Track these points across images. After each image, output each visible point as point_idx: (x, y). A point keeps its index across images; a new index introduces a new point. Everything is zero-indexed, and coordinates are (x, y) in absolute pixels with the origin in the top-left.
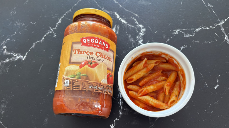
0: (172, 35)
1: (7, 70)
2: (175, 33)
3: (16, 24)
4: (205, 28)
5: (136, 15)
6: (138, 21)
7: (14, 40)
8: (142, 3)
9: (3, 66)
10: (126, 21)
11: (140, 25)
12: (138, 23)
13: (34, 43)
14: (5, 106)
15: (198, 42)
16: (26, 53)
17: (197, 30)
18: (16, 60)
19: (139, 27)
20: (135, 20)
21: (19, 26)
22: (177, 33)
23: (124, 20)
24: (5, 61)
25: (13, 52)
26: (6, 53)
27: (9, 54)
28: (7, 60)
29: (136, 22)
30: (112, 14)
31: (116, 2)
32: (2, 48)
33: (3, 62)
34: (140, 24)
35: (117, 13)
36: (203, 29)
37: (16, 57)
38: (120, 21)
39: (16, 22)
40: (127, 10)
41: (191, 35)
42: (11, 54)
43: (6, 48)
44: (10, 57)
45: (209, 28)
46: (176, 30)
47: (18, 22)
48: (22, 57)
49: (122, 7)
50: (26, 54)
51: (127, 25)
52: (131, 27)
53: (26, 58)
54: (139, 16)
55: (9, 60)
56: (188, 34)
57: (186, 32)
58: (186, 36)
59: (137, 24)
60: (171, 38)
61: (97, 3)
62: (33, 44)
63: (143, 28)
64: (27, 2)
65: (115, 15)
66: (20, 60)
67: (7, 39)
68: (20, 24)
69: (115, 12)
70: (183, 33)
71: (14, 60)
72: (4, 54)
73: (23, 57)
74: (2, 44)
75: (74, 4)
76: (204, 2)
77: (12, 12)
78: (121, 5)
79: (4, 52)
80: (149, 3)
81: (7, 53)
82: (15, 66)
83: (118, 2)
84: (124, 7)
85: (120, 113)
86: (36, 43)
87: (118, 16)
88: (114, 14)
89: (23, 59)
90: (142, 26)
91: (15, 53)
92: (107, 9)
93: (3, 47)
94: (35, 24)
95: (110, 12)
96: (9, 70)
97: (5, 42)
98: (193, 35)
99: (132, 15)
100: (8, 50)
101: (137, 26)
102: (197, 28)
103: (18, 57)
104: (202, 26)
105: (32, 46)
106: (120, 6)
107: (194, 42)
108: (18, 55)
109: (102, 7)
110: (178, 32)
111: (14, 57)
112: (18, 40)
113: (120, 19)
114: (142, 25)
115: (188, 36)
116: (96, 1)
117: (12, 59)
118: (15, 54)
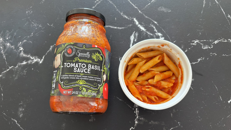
0: (190, 46)
1: (24, 73)
2: (193, 44)
3: (33, 25)
4: (223, 40)
5: (156, 22)
6: (157, 29)
7: (31, 42)
8: (162, 10)
9: (20, 69)
10: (145, 28)
11: (158, 34)
12: (157, 31)
13: (52, 46)
14: (23, 109)
15: (216, 55)
16: (43, 56)
17: (216, 42)
18: (33, 63)
19: (158, 35)
20: (154, 27)
21: (36, 27)
22: (195, 44)
23: (143, 27)
24: (22, 64)
25: (30, 54)
26: (22, 56)
27: (26, 56)
28: (24, 63)
29: (155, 30)
30: (131, 20)
31: (135, 7)
32: (19, 50)
33: (20, 64)
34: (159, 32)
35: (136, 19)
36: (221, 42)
37: (33, 60)
38: (139, 28)
39: (33, 23)
40: (146, 17)
41: (209, 47)
42: (28, 56)
43: (22, 50)
44: (27, 59)
45: (227, 40)
46: (194, 41)
47: (35, 23)
48: (39, 60)
49: (141, 13)
50: (43, 58)
51: (145, 32)
52: (150, 35)
53: (43, 61)
54: (158, 23)
55: (26, 62)
56: (207, 46)
57: (205, 44)
58: (204, 47)
59: (156, 33)
60: (189, 49)
61: (116, 7)
62: (50, 47)
63: (161, 37)
64: (43, 2)
65: (134, 22)
66: (37, 63)
67: (24, 40)
68: (36, 25)
69: (134, 18)
70: (201, 44)
71: (31, 63)
72: (21, 56)
73: (41, 60)
74: (19, 45)
75: (92, 7)
76: (224, 13)
77: (28, 12)
78: (140, 10)
79: (21, 54)
80: (169, 10)
81: (24, 55)
82: (33, 69)
83: (138, 7)
84: (144, 13)
85: (136, 122)
86: (53, 47)
87: (137, 23)
88: (133, 19)
89: (41, 63)
90: (161, 35)
91: (32, 55)
92: (125, 14)
93: (20, 48)
94: (52, 26)
95: (129, 18)
96: (26, 73)
97: (22, 43)
98: (211, 47)
99: (152, 22)
100: (25, 52)
101: (156, 35)
102: (216, 40)
103: (35, 60)
104: (220, 38)
105: (49, 49)
106: (140, 12)
107: (211, 54)
108: (35, 58)
109: (121, 12)
110: (197, 43)
111: (31, 59)
112: (35, 42)
113: (138, 26)
114: (161, 33)
115: (207, 48)
116: (115, 5)
117: (29, 62)
118: (32, 57)
